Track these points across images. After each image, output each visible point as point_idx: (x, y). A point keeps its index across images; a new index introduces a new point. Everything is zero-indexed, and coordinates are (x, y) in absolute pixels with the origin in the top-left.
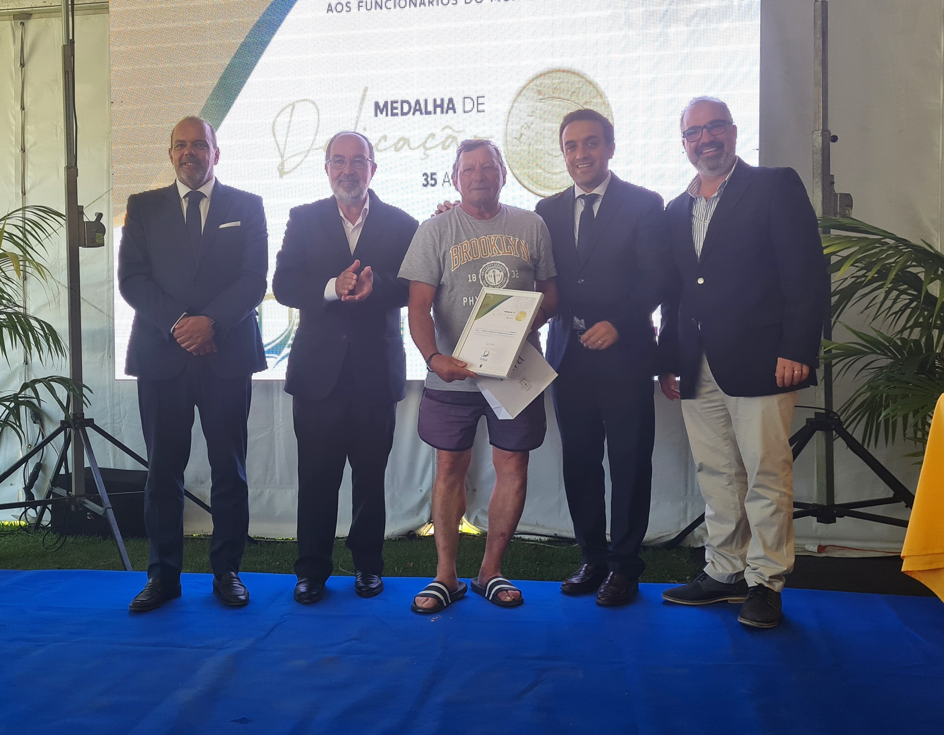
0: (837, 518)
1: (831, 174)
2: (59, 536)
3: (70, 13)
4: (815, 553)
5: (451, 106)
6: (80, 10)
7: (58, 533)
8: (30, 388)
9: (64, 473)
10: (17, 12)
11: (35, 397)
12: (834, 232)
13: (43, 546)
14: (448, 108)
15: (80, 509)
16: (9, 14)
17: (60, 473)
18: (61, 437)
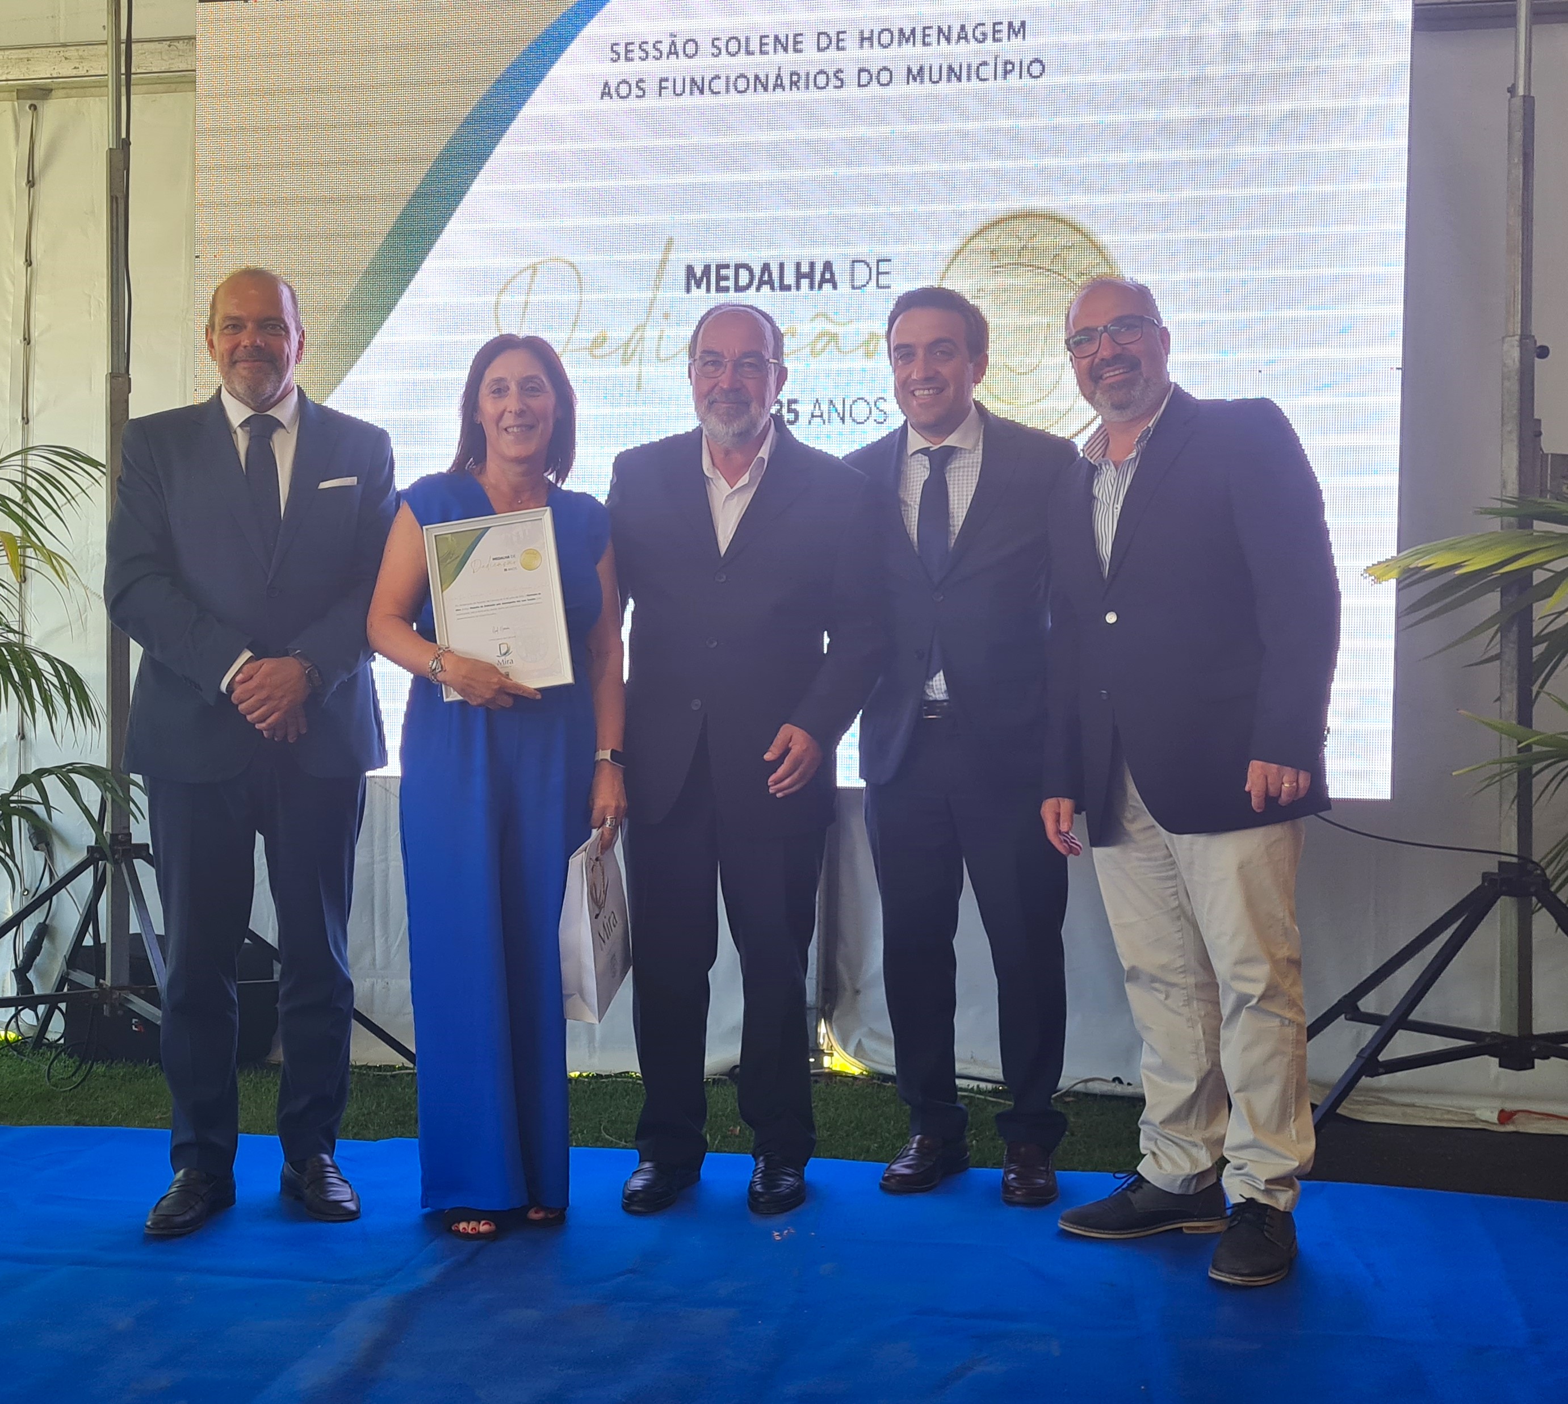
0: (1537, 1061)
1: (1536, 417)
2: (78, 1063)
3: (124, 90)
4: (1495, 1124)
5: (828, 276)
6: (142, 84)
7: (76, 1057)
8: (32, 784)
9: (91, 944)
10: (23, 85)
11: (41, 801)
12: (1539, 526)
13: (49, 1079)
14: (823, 281)
15: (120, 1012)
16: (9, 90)
17: (84, 944)
18: (86, 880)
